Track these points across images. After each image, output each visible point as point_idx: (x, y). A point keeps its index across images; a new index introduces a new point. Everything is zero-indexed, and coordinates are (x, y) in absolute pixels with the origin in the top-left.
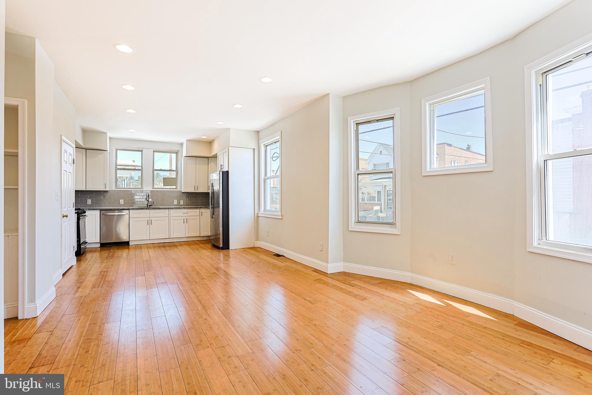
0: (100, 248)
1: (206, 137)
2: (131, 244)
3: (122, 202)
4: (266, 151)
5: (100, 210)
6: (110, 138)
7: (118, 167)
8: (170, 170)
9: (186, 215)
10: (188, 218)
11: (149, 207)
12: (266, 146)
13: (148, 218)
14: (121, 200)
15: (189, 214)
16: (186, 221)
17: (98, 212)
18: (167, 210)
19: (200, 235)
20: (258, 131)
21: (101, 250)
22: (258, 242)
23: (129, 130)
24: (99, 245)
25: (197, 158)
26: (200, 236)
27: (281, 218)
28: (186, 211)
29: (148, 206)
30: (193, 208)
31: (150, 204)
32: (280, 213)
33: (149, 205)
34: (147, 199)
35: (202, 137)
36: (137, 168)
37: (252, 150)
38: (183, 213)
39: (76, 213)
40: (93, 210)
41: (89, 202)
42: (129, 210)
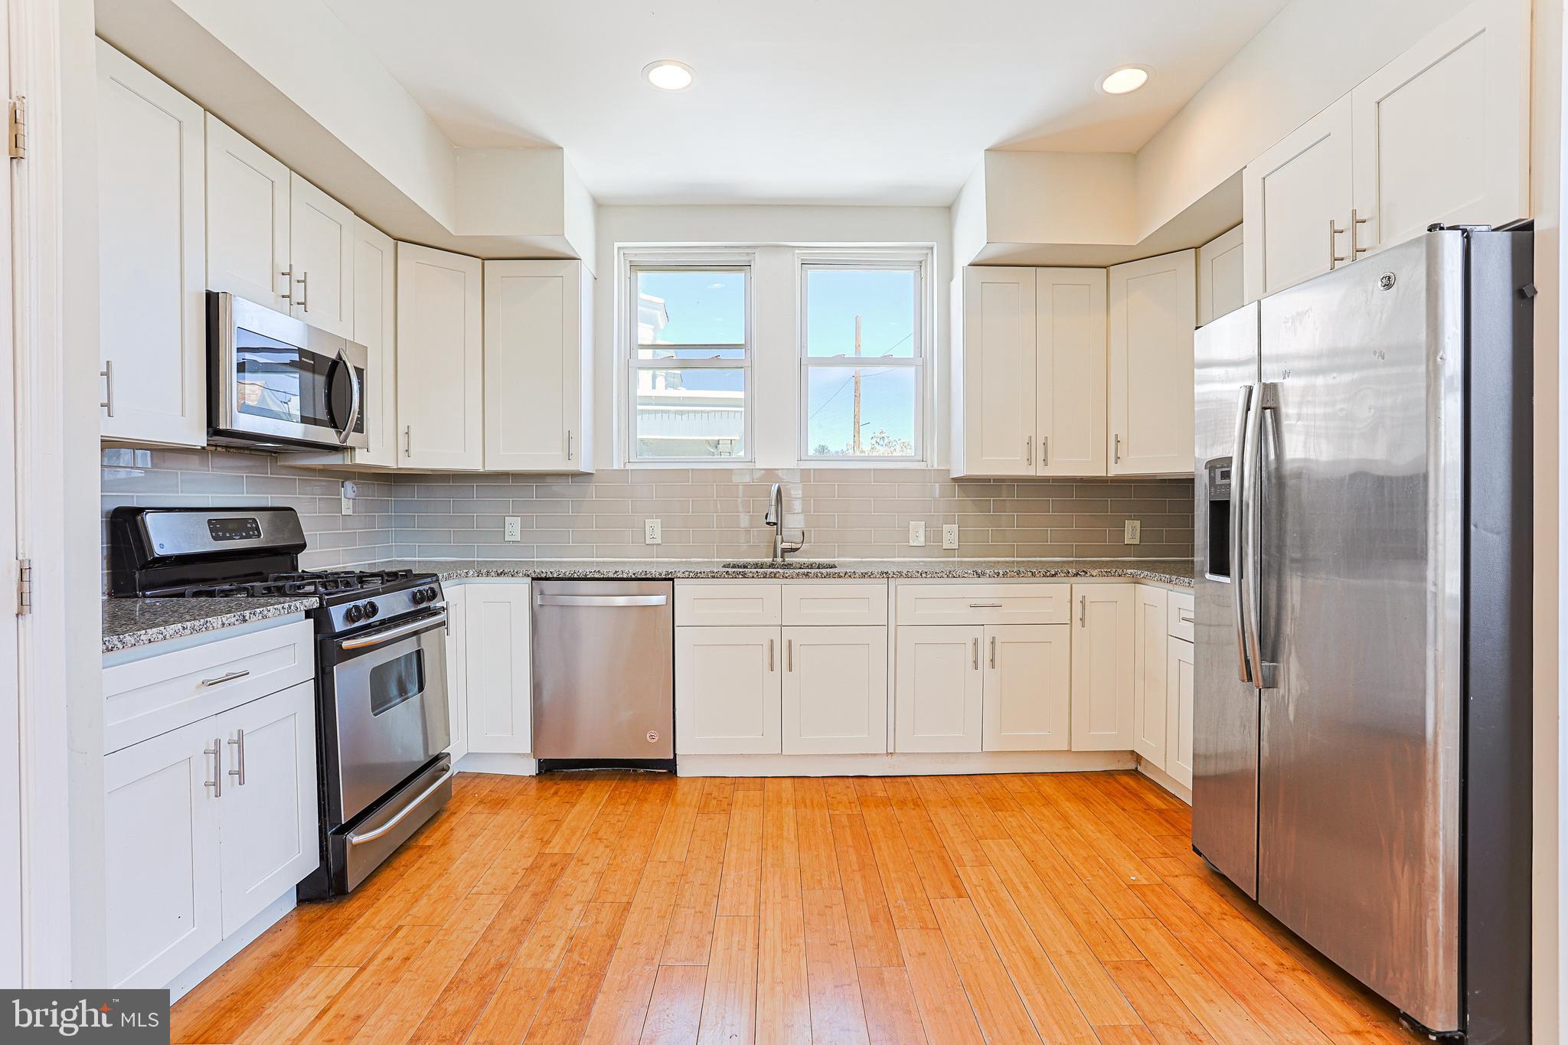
0: (537, 784)
2: (682, 771)
3: (655, 531)
5: (533, 579)
9: (985, 616)
10: (1002, 636)
11: (779, 560)
13: (776, 633)
14: (646, 521)
16: (988, 658)
17: (520, 588)
18: (878, 587)
19: (1070, 744)
21: (542, 795)
24: (530, 768)
28: (986, 590)
29: (775, 556)
30: (1034, 574)
31: (786, 545)
33: (784, 551)
34: (772, 519)
38: (973, 602)
39: (308, 614)
40: (488, 574)
41: (514, 527)
42: (672, 579)
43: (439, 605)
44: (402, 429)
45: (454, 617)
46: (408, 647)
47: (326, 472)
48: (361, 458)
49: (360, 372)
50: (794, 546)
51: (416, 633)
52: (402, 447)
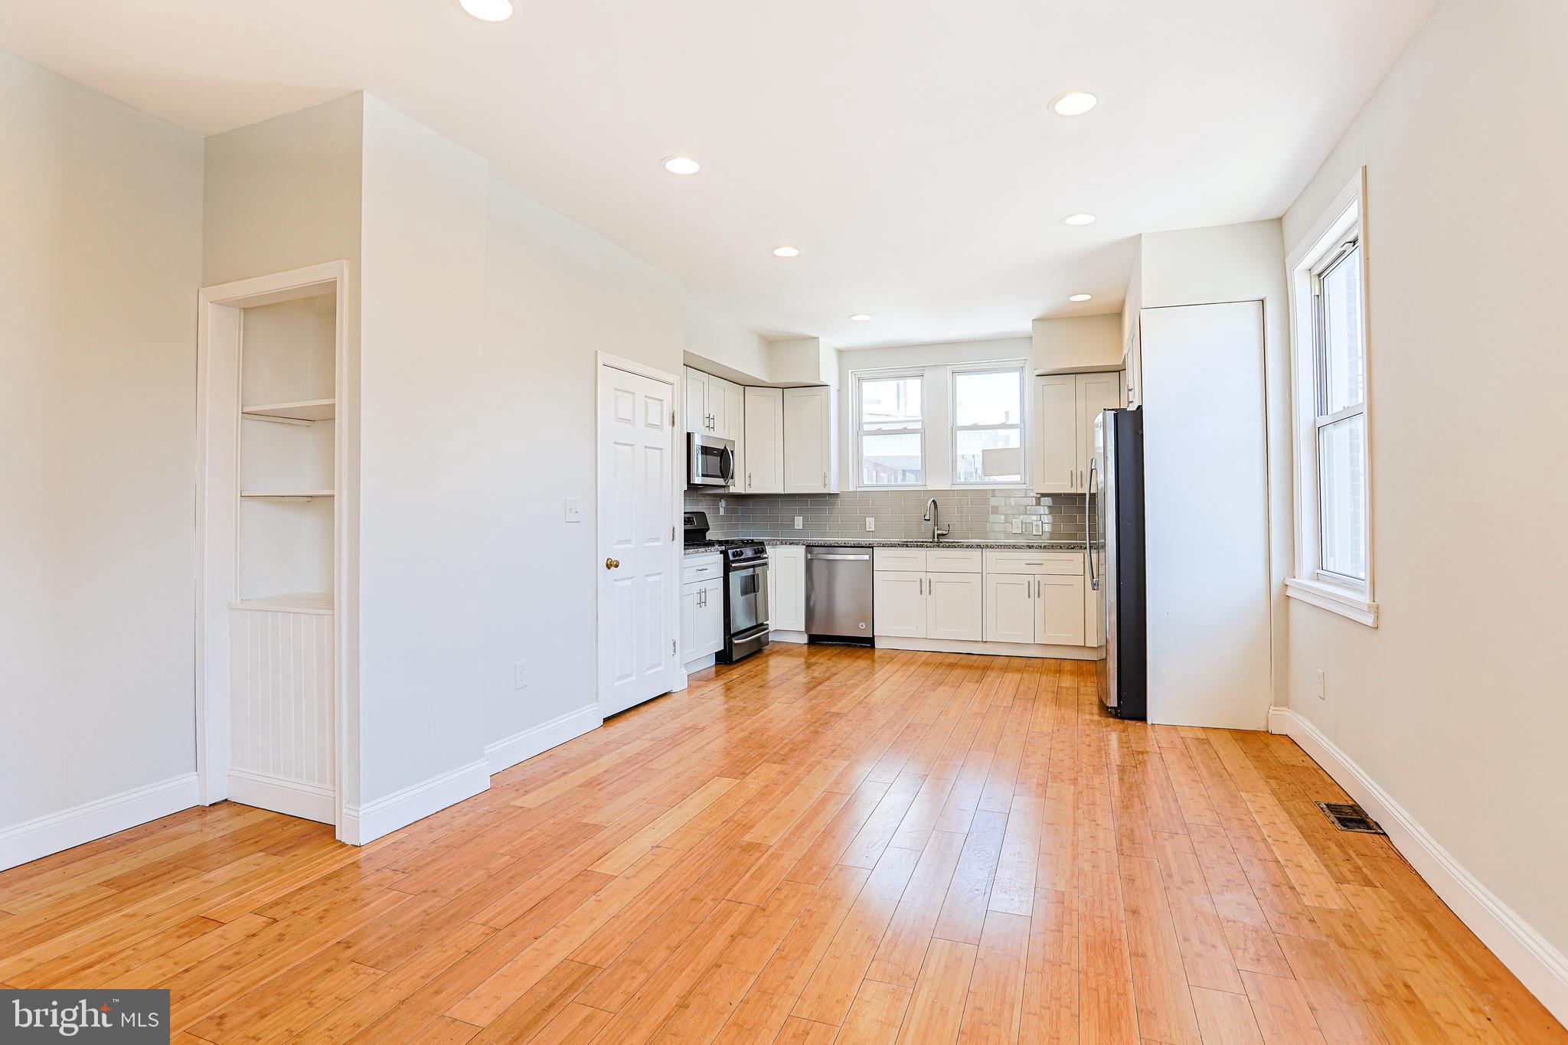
0: (809, 648)
1: (1089, 297)
2: (877, 644)
3: (870, 524)
4: (1320, 298)
5: (807, 546)
6: (840, 352)
7: (866, 428)
8: (1004, 426)
9: (1035, 569)
10: (1044, 580)
11: (936, 540)
12: (1319, 275)
13: (923, 576)
14: (868, 519)
15: (1049, 568)
16: (1036, 591)
17: (801, 550)
18: (977, 553)
20: (1280, 220)
21: (811, 654)
22: (1287, 713)
23: (854, 318)
24: (804, 639)
25: (1077, 376)
26: (1084, 647)
27: (1369, 620)
28: (1035, 555)
29: (934, 538)
30: (1061, 548)
31: (940, 532)
32: (1364, 599)
33: (938, 535)
34: (927, 517)
35: (1073, 299)
36: (910, 426)
37: (1253, 309)
38: (1028, 562)
39: (721, 552)
40: (786, 544)
41: (799, 522)
42: (872, 547)
43: (764, 556)
44: (747, 476)
45: (770, 562)
46: (750, 571)
47: (715, 495)
48: (732, 490)
49: (732, 452)
50: (944, 532)
51: (754, 566)
52: (747, 483)
